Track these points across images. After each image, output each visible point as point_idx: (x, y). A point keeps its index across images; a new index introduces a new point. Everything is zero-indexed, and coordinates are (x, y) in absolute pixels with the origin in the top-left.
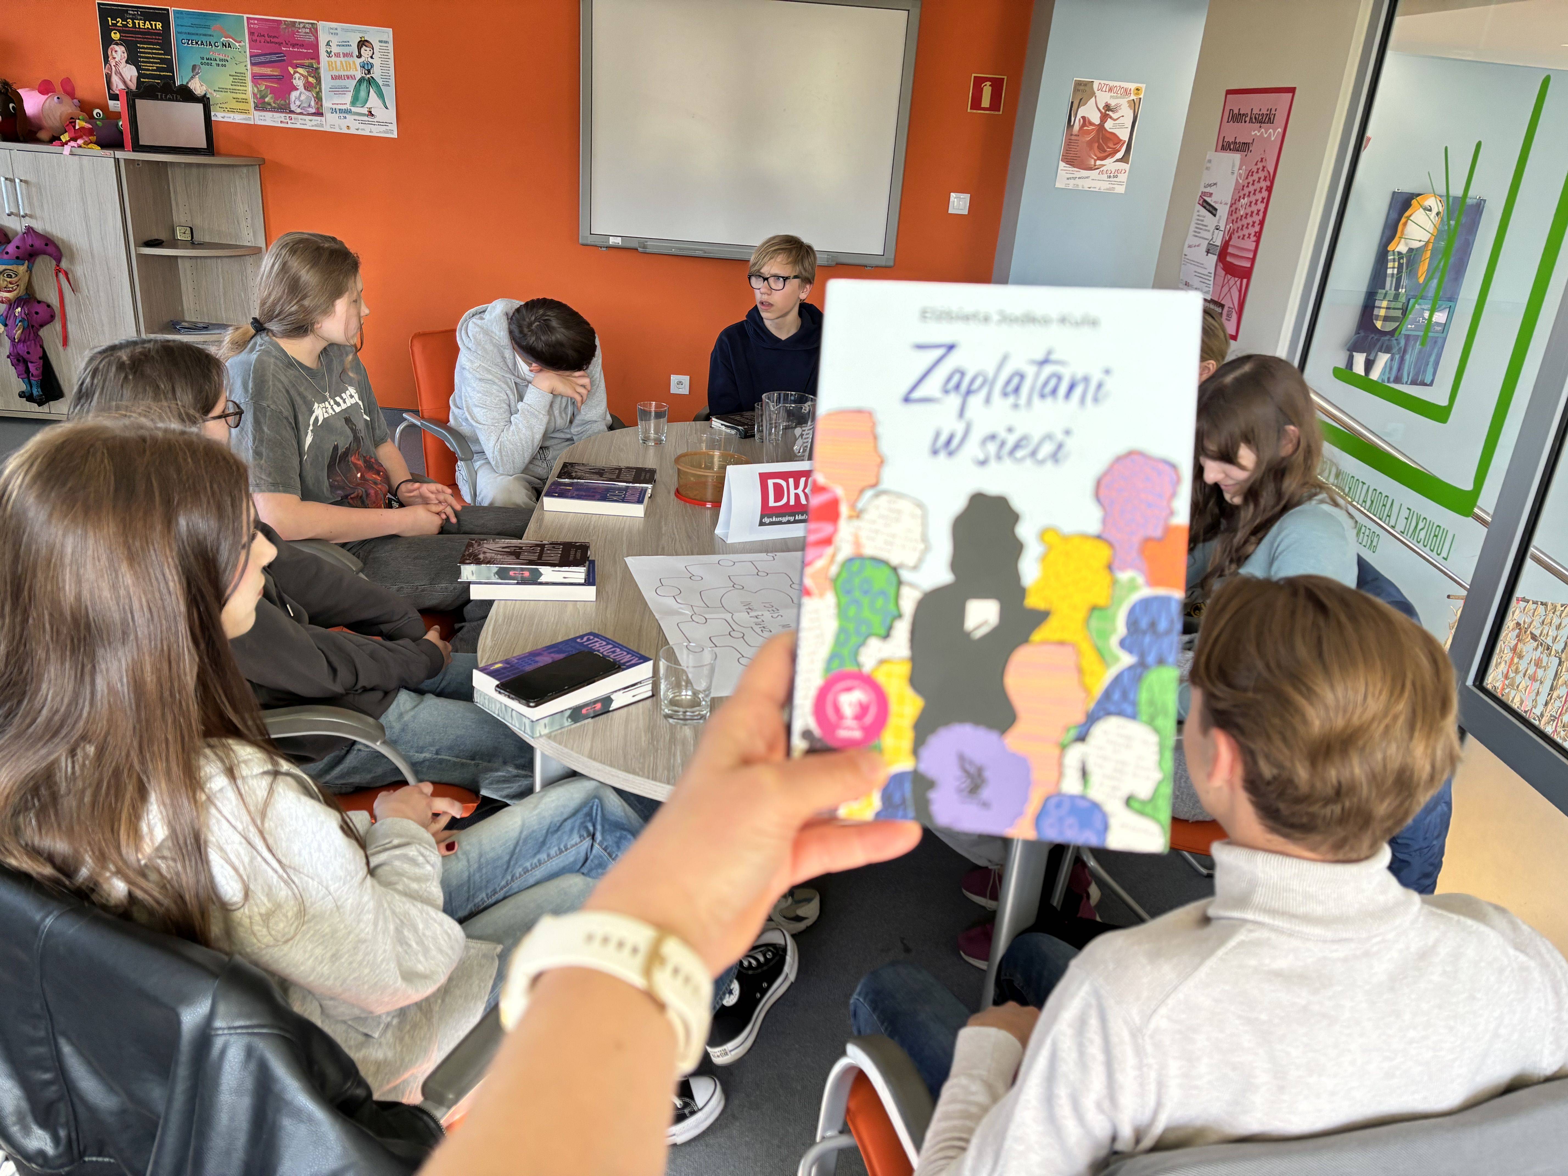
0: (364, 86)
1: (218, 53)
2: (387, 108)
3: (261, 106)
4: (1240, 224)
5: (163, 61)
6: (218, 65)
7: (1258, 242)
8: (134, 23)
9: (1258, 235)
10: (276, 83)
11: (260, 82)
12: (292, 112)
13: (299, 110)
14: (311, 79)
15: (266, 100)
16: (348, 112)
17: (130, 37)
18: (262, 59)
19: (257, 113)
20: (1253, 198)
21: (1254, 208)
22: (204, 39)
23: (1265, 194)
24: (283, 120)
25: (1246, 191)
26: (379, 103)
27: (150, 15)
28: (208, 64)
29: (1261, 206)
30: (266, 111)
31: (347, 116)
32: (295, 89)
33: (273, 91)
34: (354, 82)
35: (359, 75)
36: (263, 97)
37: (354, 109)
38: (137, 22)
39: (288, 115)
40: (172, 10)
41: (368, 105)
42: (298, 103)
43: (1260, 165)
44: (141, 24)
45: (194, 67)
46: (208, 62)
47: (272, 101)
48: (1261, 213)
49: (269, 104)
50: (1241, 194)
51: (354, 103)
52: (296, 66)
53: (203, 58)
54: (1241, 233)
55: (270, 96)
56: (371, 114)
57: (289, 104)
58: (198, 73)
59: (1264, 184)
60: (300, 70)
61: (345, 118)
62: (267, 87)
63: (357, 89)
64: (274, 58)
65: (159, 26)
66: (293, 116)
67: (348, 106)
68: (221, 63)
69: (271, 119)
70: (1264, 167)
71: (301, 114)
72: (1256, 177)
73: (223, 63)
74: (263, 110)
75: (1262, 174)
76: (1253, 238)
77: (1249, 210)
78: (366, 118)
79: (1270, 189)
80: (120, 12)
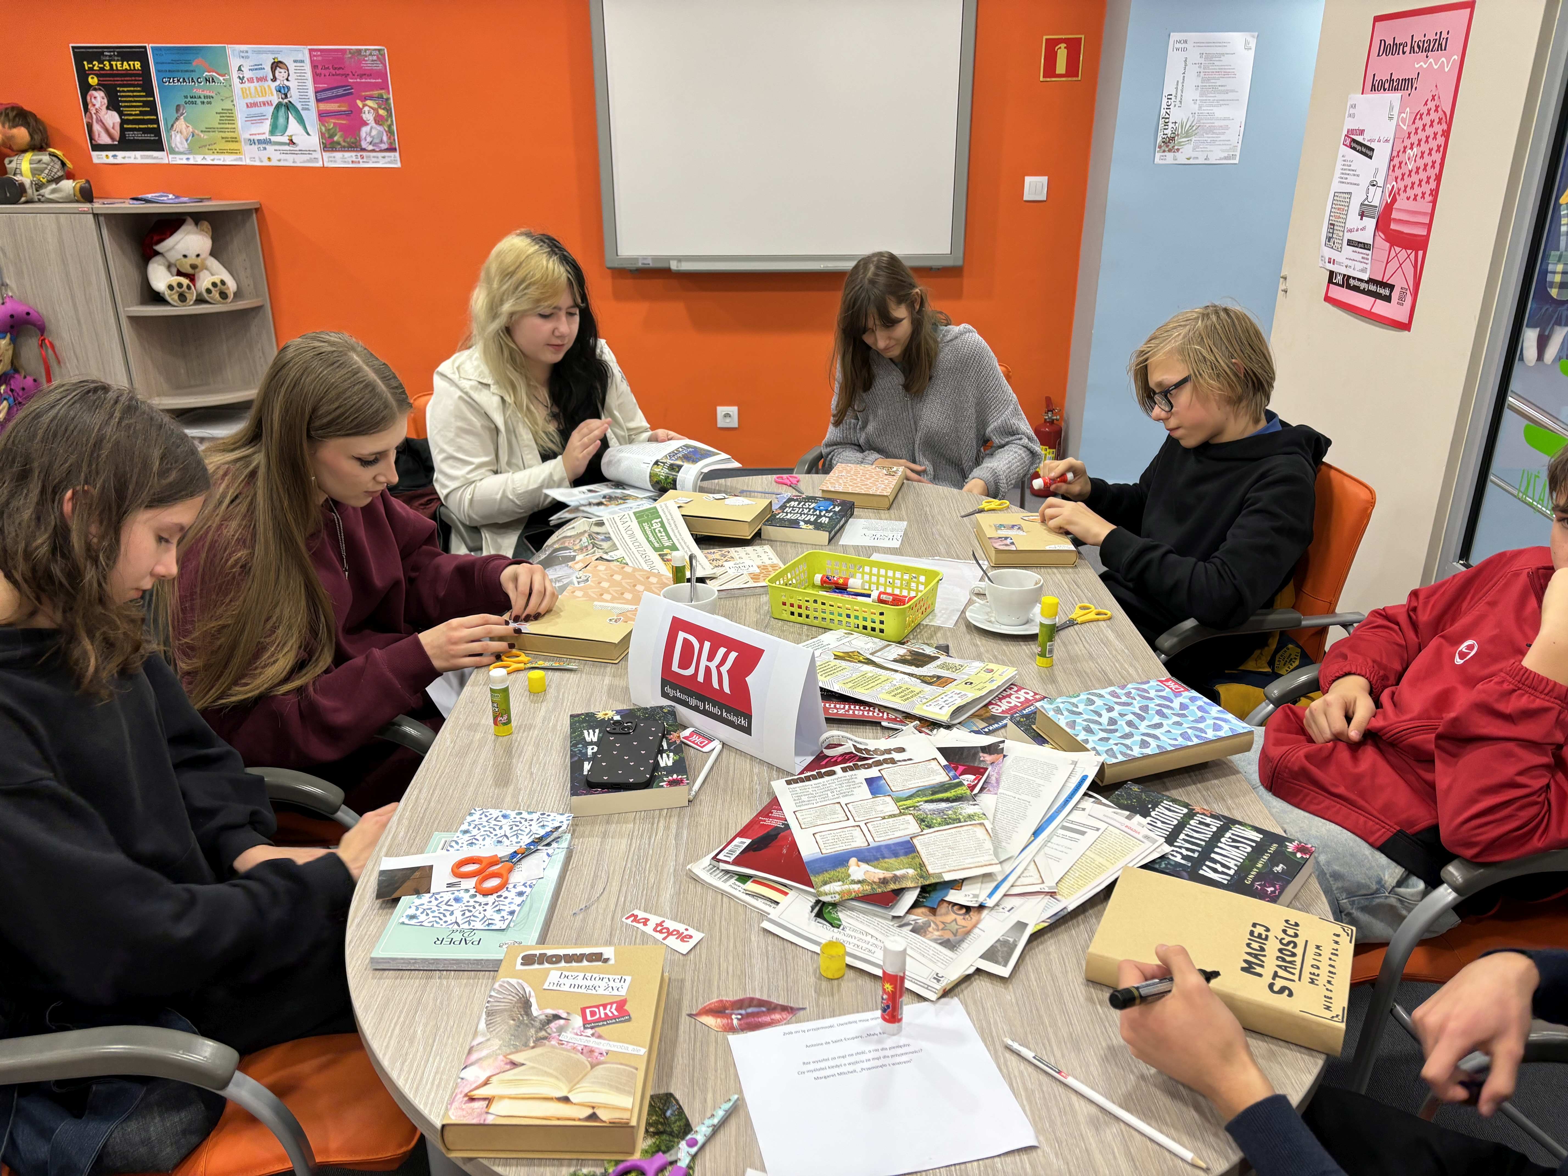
0: (282, 110)
1: (200, 90)
2: (309, 134)
3: (329, 145)
4: (1408, 181)
5: (146, 103)
6: (203, 103)
7: (1434, 202)
8: (111, 66)
9: (1435, 193)
10: (344, 119)
11: (327, 119)
12: (364, 150)
13: (371, 148)
14: (381, 112)
15: (336, 139)
17: (109, 81)
18: (329, 94)
19: (326, 155)
20: (1425, 148)
21: (1428, 160)
22: (186, 76)
23: (1441, 140)
24: (354, 159)
25: (1415, 138)
26: (299, 128)
27: (127, 54)
29: (1437, 157)
30: (336, 151)
31: (267, 147)
32: (365, 124)
33: (342, 128)
34: (271, 109)
35: (275, 99)
36: (332, 136)
37: (273, 138)
38: (114, 63)
40: (149, 47)
41: (288, 132)
42: (369, 139)
43: (1432, 105)
44: (117, 65)
45: (178, 108)
47: (341, 140)
48: (1437, 165)
49: (339, 143)
50: (1406, 143)
51: (273, 132)
52: (365, 99)
54: (1409, 194)
55: (339, 134)
56: (292, 142)
57: (360, 141)
58: (182, 114)
59: (1435, 128)
60: (369, 103)
61: (265, 149)
62: (335, 124)
64: (341, 91)
65: (138, 65)
66: (364, 154)
67: (266, 136)
68: (206, 100)
69: (342, 160)
70: (1437, 107)
71: (373, 151)
72: (1427, 120)
74: (332, 151)
75: (1435, 116)
76: (1428, 198)
77: (1420, 163)
79: (1446, 134)
80: (95, 54)
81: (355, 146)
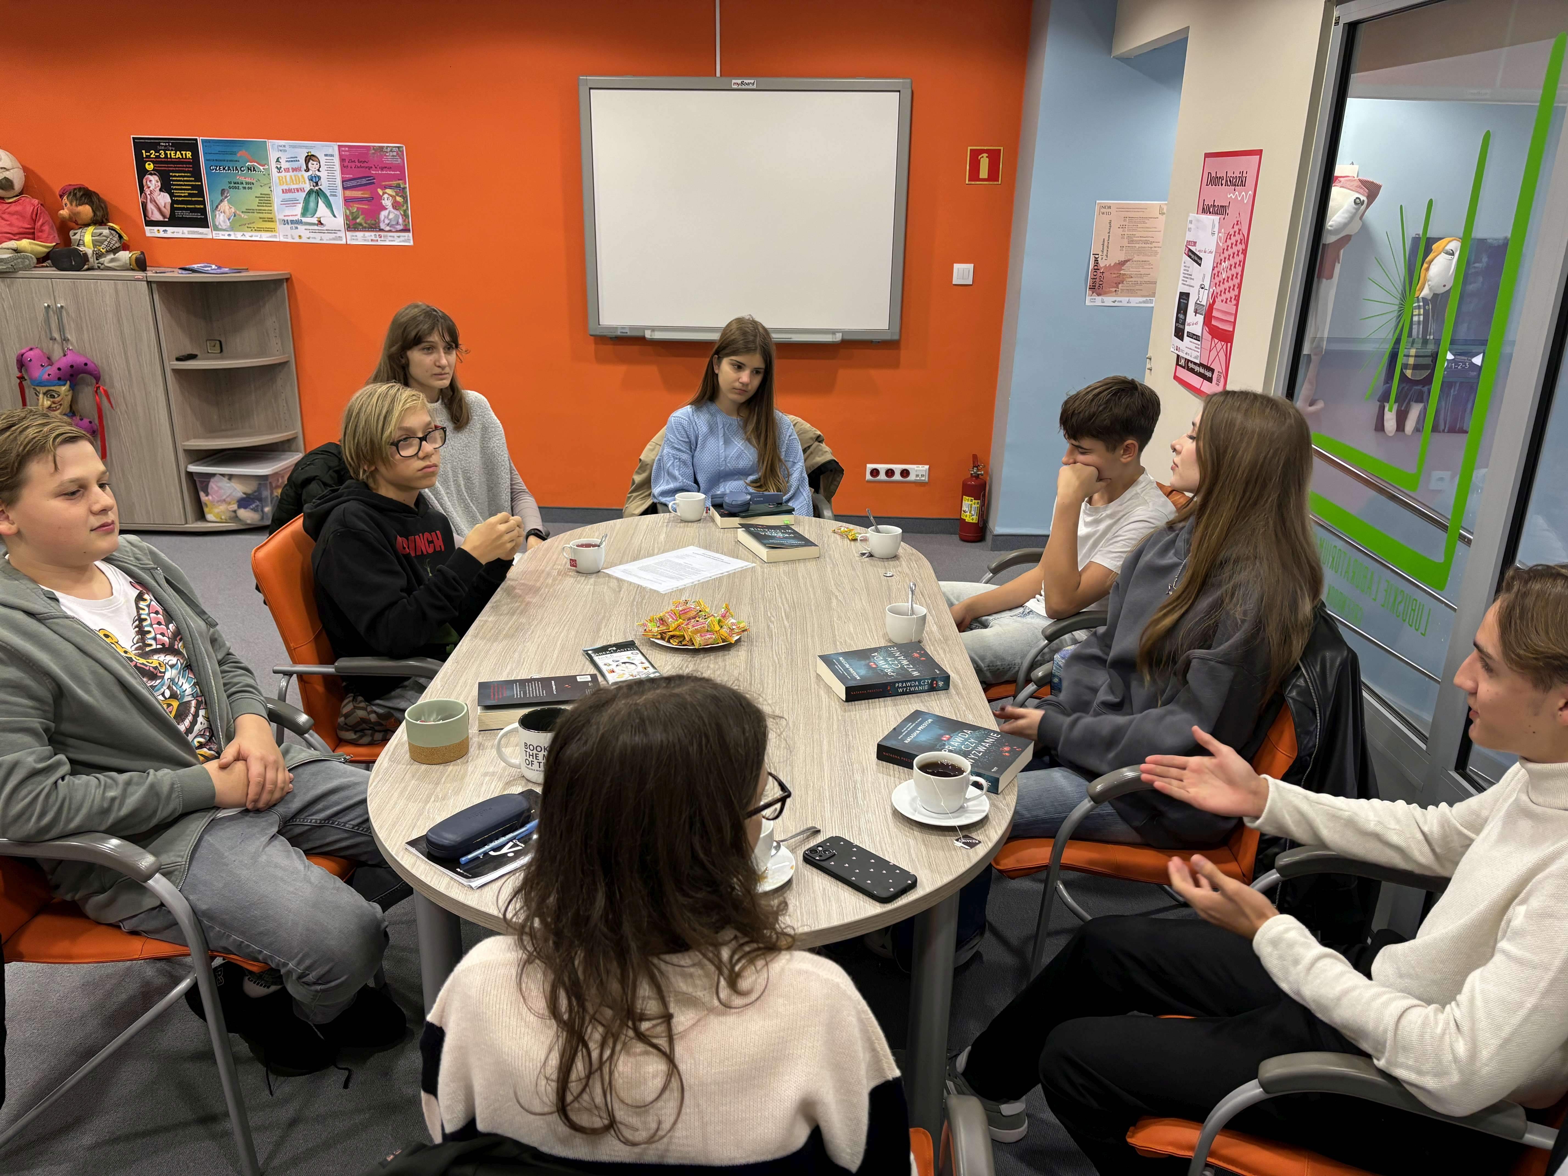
0: (313, 196)
1: (243, 177)
2: (335, 216)
3: (352, 225)
4: (1222, 287)
5: (194, 187)
6: (245, 188)
7: (1237, 305)
8: (166, 154)
9: (1237, 298)
10: (365, 204)
11: (351, 204)
12: (382, 230)
13: (388, 228)
14: (399, 199)
15: (358, 221)
16: (300, 222)
17: (163, 167)
18: (354, 183)
19: (349, 234)
20: (1232, 261)
21: (1234, 271)
22: (231, 164)
23: (1241, 256)
24: (373, 238)
25: (1226, 254)
26: (327, 212)
27: (179, 145)
28: (235, 188)
29: (1239, 269)
30: (358, 231)
31: (299, 226)
32: (384, 208)
33: (364, 212)
34: (304, 195)
35: (308, 186)
36: (355, 218)
37: (304, 220)
38: (168, 152)
39: (377, 234)
40: (199, 140)
41: (318, 215)
42: (387, 221)
43: (1236, 228)
44: (172, 154)
45: (223, 191)
46: (235, 185)
47: (363, 222)
48: (1239, 277)
49: (361, 224)
50: (1222, 257)
51: (304, 213)
52: (385, 187)
53: (230, 183)
54: (1224, 297)
55: (361, 217)
56: (320, 223)
57: (379, 223)
58: (226, 197)
59: (1240, 247)
60: (388, 191)
61: (297, 228)
62: (358, 208)
63: (307, 201)
64: (364, 181)
65: (189, 154)
66: (382, 234)
67: (299, 217)
68: (247, 186)
69: (362, 238)
70: (1240, 230)
71: (390, 231)
72: (1233, 240)
73: (249, 186)
74: (355, 231)
75: (1238, 237)
76: (1234, 302)
77: (1230, 274)
78: (316, 227)
79: (1245, 252)
80: (153, 144)
81: (375, 227)
